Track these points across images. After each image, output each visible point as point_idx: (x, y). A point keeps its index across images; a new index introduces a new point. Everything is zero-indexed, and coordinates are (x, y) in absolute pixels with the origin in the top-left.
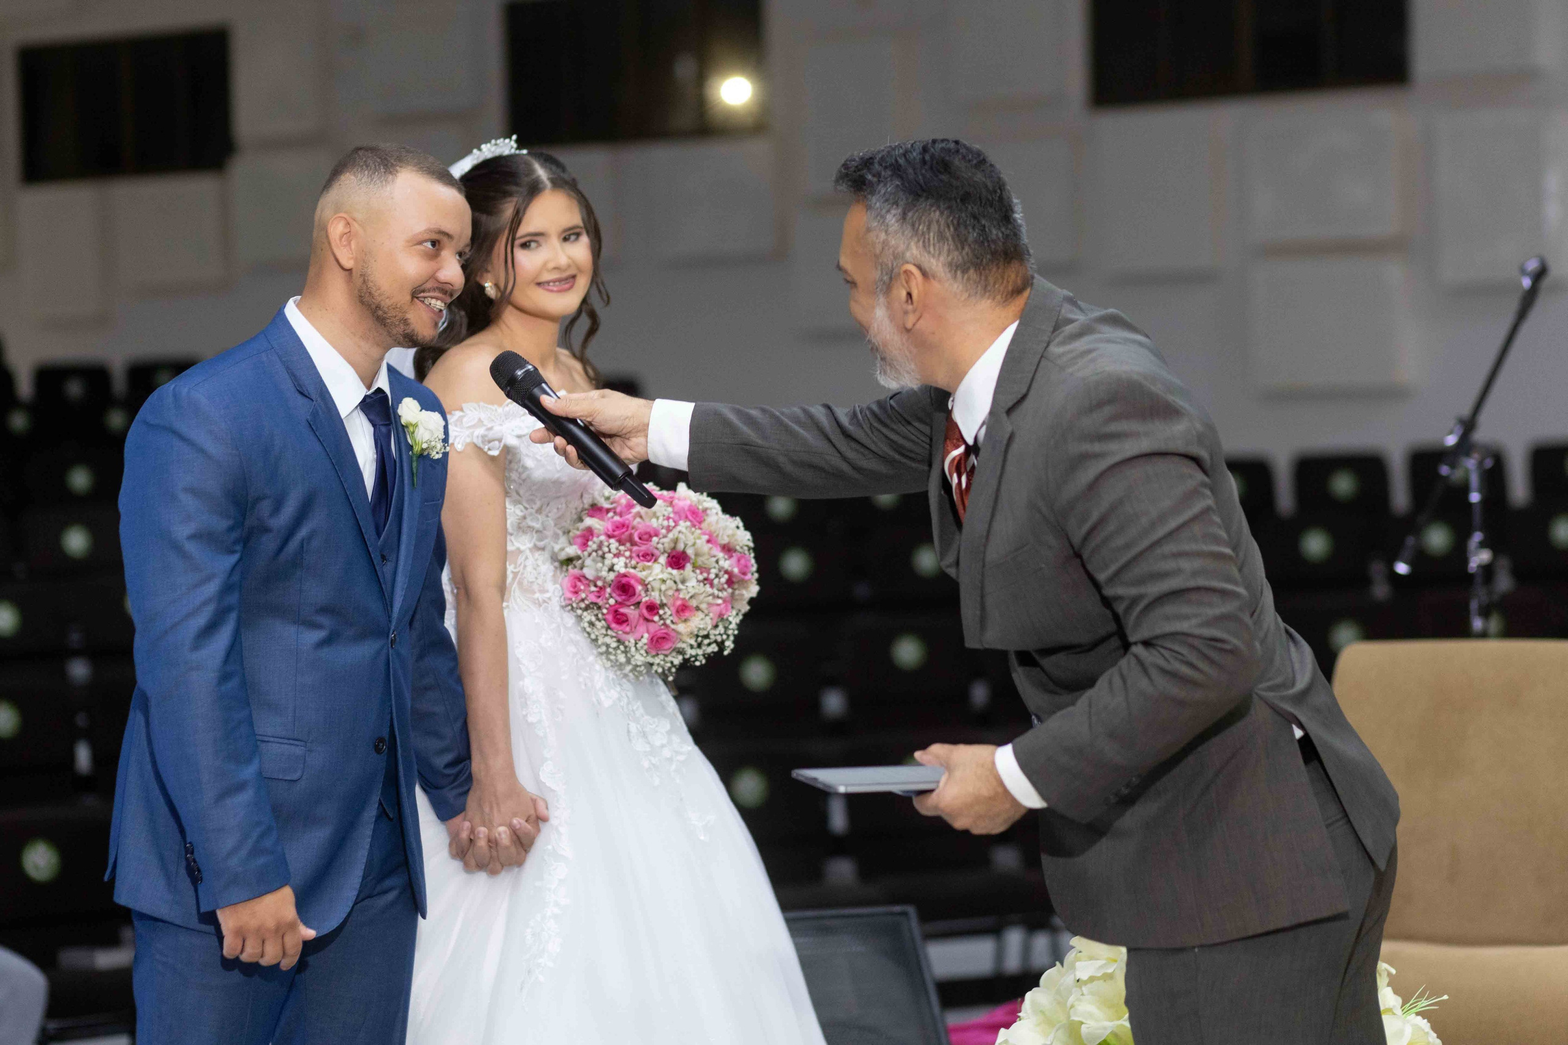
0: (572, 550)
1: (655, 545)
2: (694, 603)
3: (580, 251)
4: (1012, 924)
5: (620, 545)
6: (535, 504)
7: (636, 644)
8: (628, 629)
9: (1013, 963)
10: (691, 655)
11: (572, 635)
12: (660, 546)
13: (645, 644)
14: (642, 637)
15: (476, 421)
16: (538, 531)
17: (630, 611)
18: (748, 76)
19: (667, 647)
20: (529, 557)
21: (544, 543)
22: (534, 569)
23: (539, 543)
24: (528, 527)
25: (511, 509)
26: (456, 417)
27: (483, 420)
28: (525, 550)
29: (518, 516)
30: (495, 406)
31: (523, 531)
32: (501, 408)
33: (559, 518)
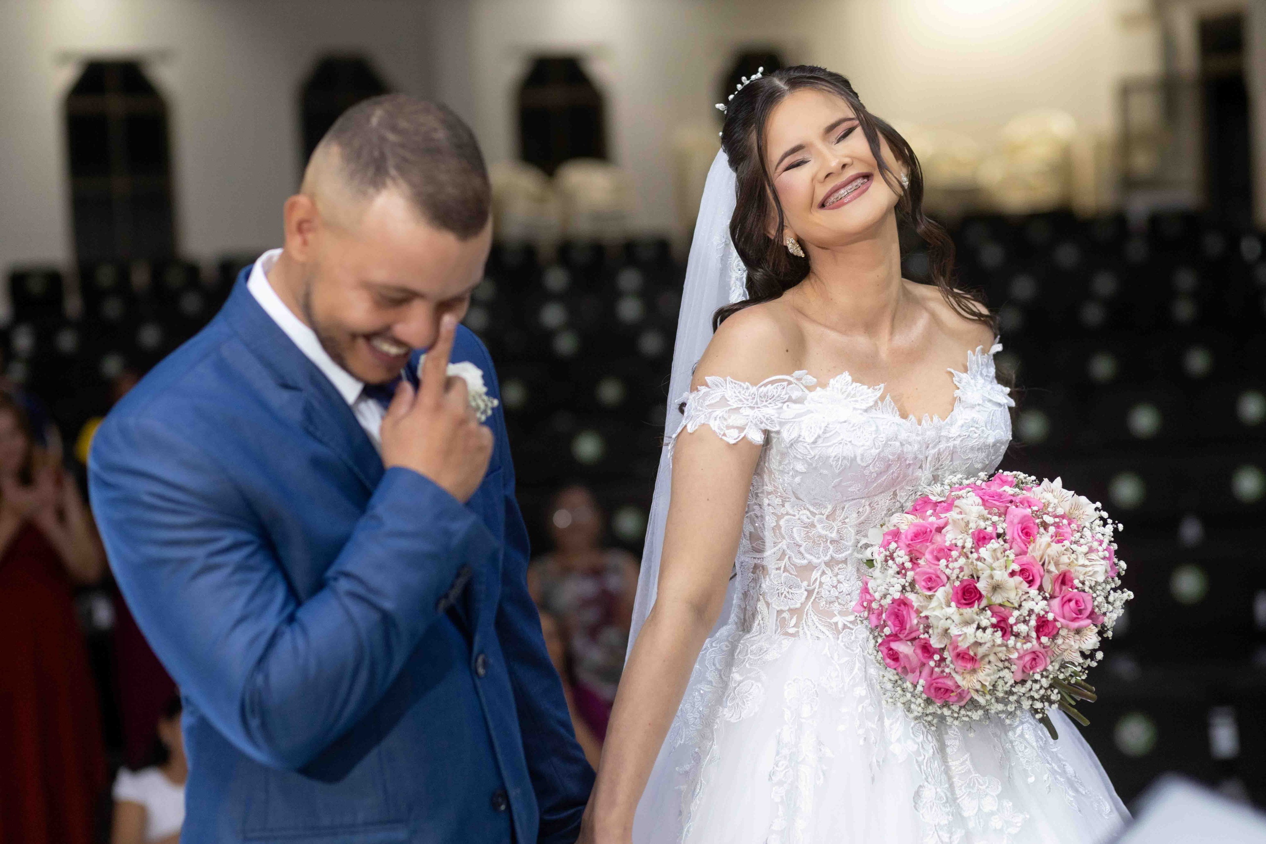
1: (943, 568)
6: (826, 508)
12: (948, 571)
13: (922, 692)
15: (721, 399)
16: (833, 542)
20: (827, 572)
21: (843, 555)
22: (833, 587)
23: (837, 556)
24: (820, 536)
25: (794, 516)
26: (701, 393)
27: (729, 399)
28: (820, 564)
29: (805, 524)
30: (747, 383)
31: (814, 542)
32: (754, 387)
33: (863, 523)
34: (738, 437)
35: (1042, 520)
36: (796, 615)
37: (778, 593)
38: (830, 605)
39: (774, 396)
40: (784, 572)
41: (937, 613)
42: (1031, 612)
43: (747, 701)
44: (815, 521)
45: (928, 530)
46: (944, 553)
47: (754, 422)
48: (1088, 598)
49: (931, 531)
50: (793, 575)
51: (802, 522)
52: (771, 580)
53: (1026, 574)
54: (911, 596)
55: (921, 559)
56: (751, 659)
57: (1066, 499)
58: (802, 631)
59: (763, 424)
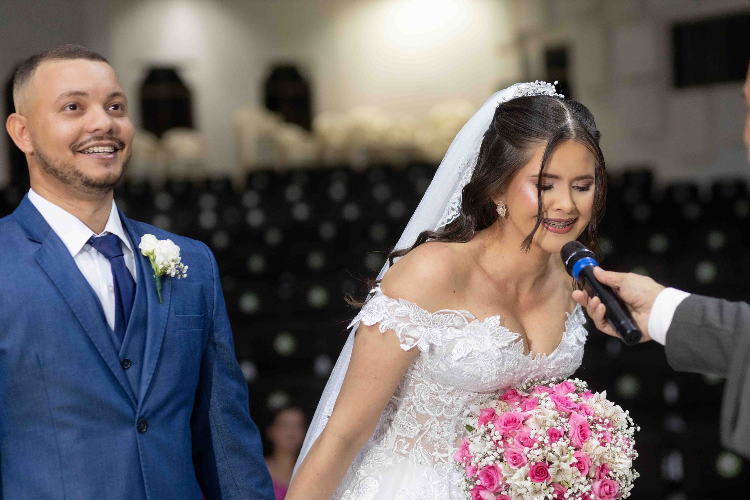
6: (449, 388)
15: (404, 314)
16: (446, 407)
20: (436, 423)
21: (451, 416)
22: (438, 433)
23: (446, 415)
24: (440, 402)
25: (427, 385)
27: (411, 318)
28: (434, 417)
29: (432, 392)
30: (426, 310)
31: (434, 403)
32: (431, 314)
33: (470, 402)
34: (413, 345)
35: (594, 427)
36: (410, 443)
37: (401, 425)
38: (433, 442)
39: (443, 322)
40: (408, 413)
41: (517, 483)
42: (579, 490)
43: (367, 491)
44: (439, 393)
45: (518, 420)
46: (527, 442)
47: (425, 337)
48: (616, 485)
49: (519, 422)
50: (414, 418)
51: (430, 390)
52: (397, 415)
53: (580, 465)
54: (500, 465)
55: (509, 439)
56: (374, 462)
57: (608, 408)
58: (411, 455)
59: (431, 340)
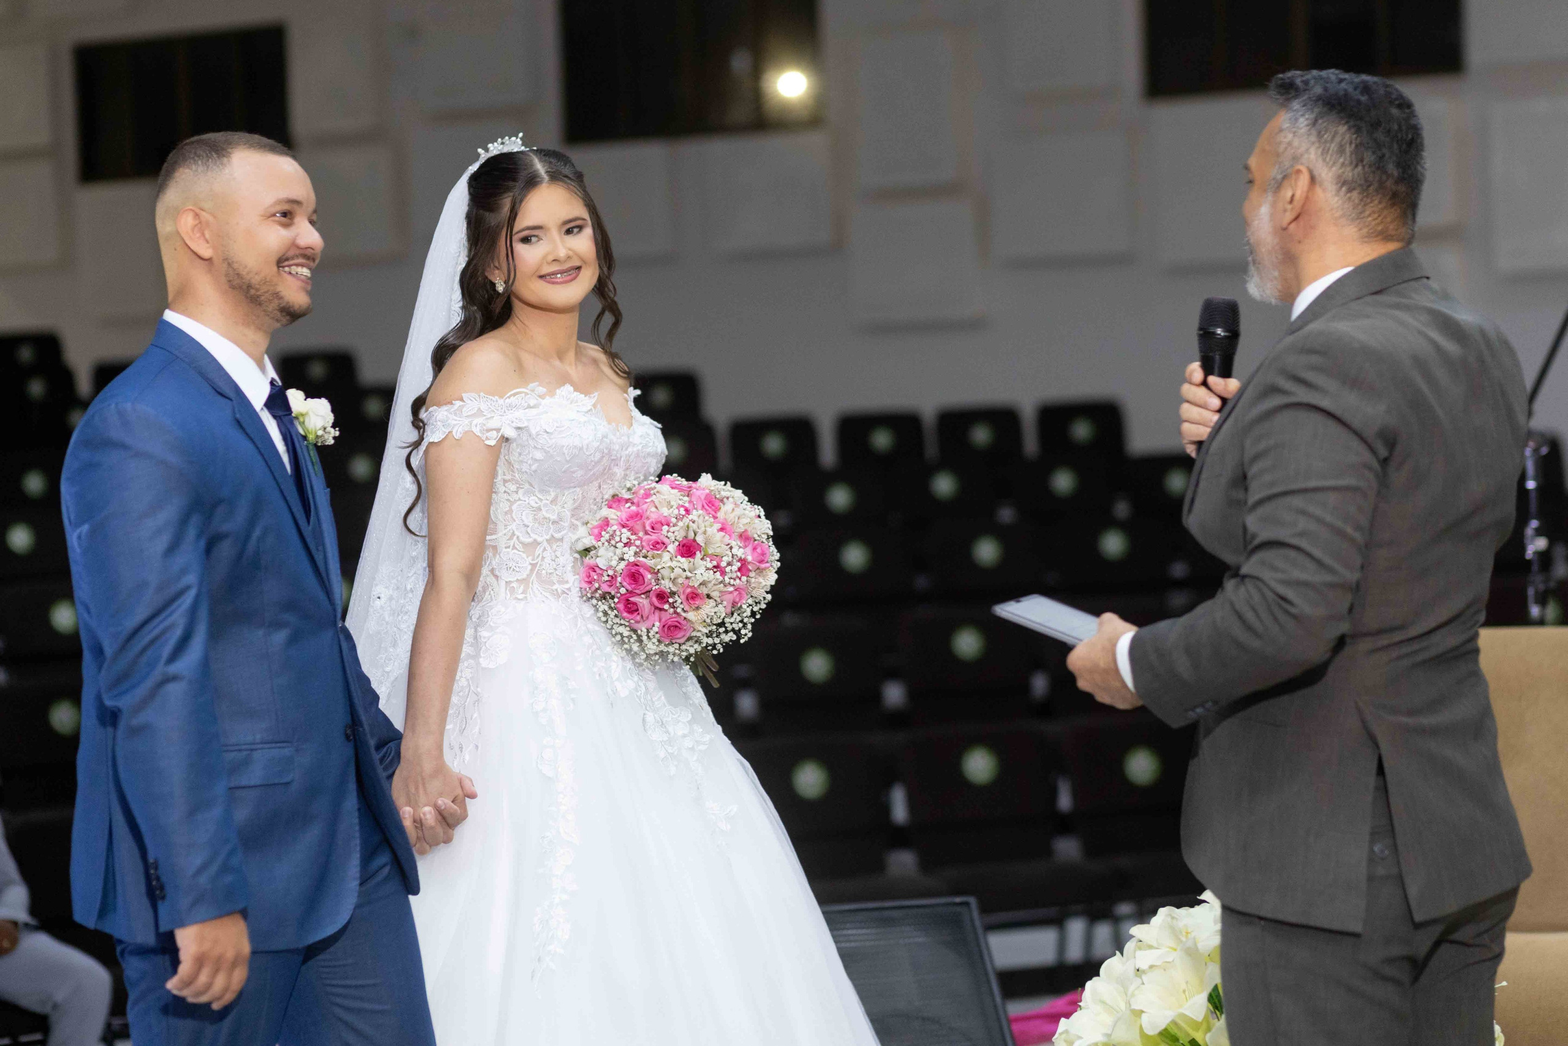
0: (589, 541)
1: (665, 533)
2: (704, 591)
3: (584, 243)
4: (1076, 914)
5: (632, 534)
7: (648, 632)
8: (638, 618)
9: (1075, 953)
10: (707, 643)
11: (590, 626)
12: (670, 534)
13: (657, 633)
14: (654, 625)
15: (475, 411)
16: (554, 522)
17: (642, 601)
18: (803, 71)
19: (679, 636)
20: (548, 549)
21: (561, 534)
22: (552, 562)
23: (556, 535)
24: (544, 519)
25: (525, 501)
26: (456, 407)
27: (484, 410)
28: (543, 542)
29: (533, 508)
30: (495, 397)
31: (539, 523)
32: (501, 399)
33: (576, 508)
34: (497, 436)
36: (523, 585)
37: (507, 567)
38: (550, 576)
39: (517, 404)
40: (512, 549)
44: (542, 506)
50: (521, 552)
51: (530, 507)
52: (500, 557)
58: (530, 597)
59: (514, 424)
